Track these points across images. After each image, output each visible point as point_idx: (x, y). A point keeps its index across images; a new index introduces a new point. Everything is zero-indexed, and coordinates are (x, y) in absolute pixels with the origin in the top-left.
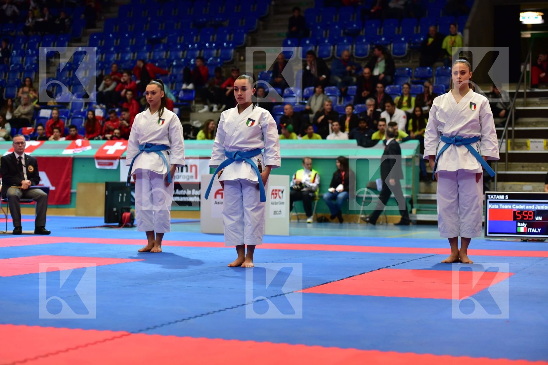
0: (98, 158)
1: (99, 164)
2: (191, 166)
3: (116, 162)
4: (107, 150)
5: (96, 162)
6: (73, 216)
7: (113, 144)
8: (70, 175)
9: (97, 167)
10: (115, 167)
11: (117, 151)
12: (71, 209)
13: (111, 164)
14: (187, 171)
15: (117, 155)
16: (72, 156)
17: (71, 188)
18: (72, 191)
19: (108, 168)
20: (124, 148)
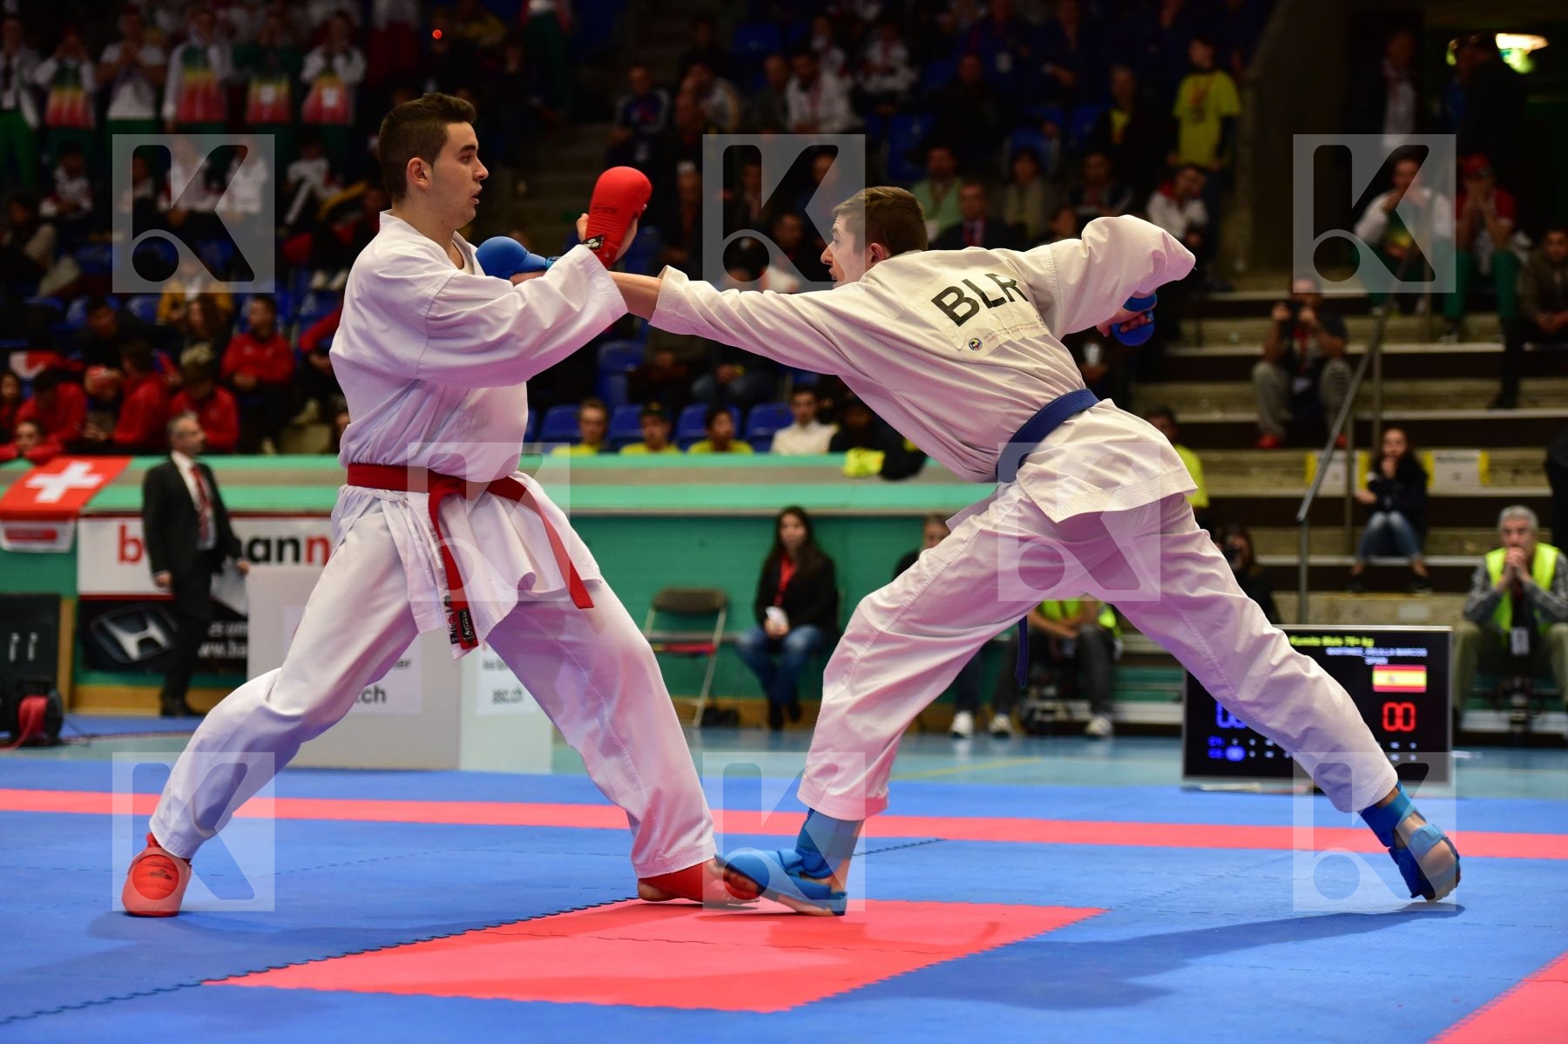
1: (13, 535)
2: (311, 543)
3: (65, 529)
4: (38, 490)
5: (2, 528)
7: (59, 471)
9: (5, 544)
10: (63, 545)
11: (72, 492)
13: (51, 536)
14: (297, 558)
15: (70, 506)
19: (39, 547)
20: (93, 481)
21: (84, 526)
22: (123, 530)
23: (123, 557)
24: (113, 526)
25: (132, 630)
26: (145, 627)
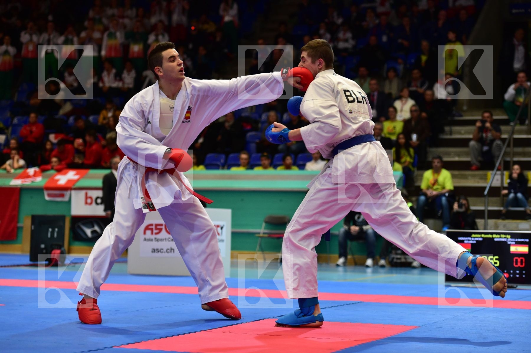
0: (47, 189)
1: (49, 195)
3: (67, 193)
4: (58, 180)
5: (46, 193)
6: (19, 253)
7: (65, 174)
8: (16, 207)
9: (47, 198)
10: (66, 199)
11: (69, 181)
12: (17, 246)
13: (62, 196)
15: (69, 185)
16: (19, 187)
17: (17, 222)
18: (20, 225)
19: (59, 199)
20: (76, 177)
21: (73, 192)
22: (86, 194)
23: (86, 203)
24: (83, 192)
25: (89, 228)
26: (93, 227)
